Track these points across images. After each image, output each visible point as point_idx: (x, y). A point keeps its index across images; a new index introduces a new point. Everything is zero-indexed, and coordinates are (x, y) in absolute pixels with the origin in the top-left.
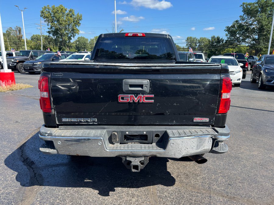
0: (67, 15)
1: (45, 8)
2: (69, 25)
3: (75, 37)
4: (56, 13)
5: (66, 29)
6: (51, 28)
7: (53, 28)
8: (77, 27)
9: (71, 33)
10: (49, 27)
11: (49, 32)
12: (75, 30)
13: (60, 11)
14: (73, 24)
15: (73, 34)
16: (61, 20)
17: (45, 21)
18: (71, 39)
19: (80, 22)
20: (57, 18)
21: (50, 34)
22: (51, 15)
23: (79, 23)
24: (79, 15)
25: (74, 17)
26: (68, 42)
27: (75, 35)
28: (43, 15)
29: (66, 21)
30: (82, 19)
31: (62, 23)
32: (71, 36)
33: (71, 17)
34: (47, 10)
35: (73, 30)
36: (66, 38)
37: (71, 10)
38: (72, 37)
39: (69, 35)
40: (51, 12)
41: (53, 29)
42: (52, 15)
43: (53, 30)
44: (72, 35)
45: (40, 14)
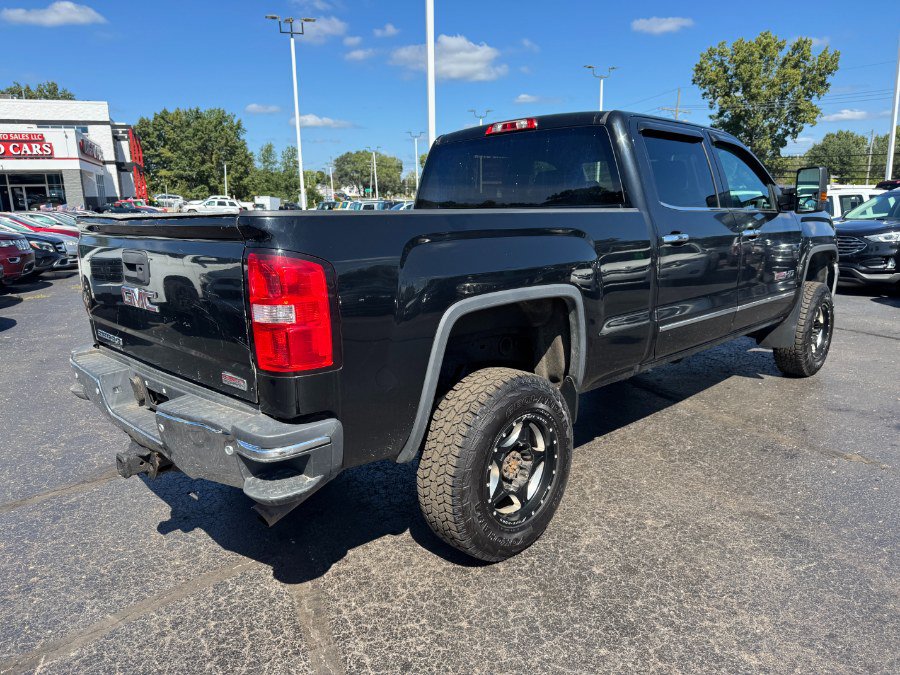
0: (783, 64)
1: (711, 52)
2: (783, 96)
3: (799, 134)
4: (743, 62)
5: (771, 110)
6: (721, 114)
7: (728, 113)
8: (814, 101)
9: (786, 124)
10: (715, 112)
12: (800, 111)
13: (757, 55)
14: (799, 89)
15: (792, 125)
16: (754, 82)
17: (705, 94)
18: (784, 144)
19: (829, 79)
20: (741, 80)
22: (725, 71)
23: (822, 83)
24: (831, 52)
25: (808, 64)
26: (769, 153)
27: (802, 128)
28: (701, 78)
29: (773, 85)
30: (836, 68)
31: (759, 94)
32: (787, 133)
33: (796, 66)
34: (717, 58)
35: (796, 111)
36: (766, 144)
37: (798, 44)
38: (788, 139)
39: (780, 131)
40: (726, 64)
41: (726, 116)
42: (729, 73)
43: (727, 120)
44: (791, 130)
45: (692, 74)
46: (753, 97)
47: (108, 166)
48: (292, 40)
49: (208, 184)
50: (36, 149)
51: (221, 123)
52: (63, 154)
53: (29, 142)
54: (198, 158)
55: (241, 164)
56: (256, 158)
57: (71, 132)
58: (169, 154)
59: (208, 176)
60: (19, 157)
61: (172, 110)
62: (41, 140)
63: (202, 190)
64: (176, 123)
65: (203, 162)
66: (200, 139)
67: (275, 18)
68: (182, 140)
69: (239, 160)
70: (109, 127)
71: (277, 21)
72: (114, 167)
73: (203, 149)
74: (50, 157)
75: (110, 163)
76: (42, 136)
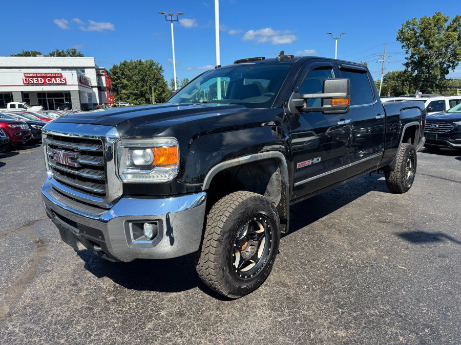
0: (447, 30)
1: (408, 23)
2: (447, 47)
3: (456, 67)
4: (424, 29)
5: (440, 54)
6: (412, 57)
7: (416, 56)
9: (449, 62)
10: (409, 55)
11: (407, 65)
12: (457, 54)
13: (433, 25)
14: (456, 42)
15: (453, 62)
16: (432, 39)
17: (403, 46)
18: (447, 72)
20: (424, 38)
21: (407, 67)
22: (415, 34)
26: (439, 77)
27: (457, 64)
28: (402, 38)
29: (441, 41)
31: (433, 46)
32: (449, 66)
33: (455, 30)
34: (411, 26)
35: (455, 55)
36: (437, 72)
37: (456, 18)
38: (450, 69)
39: (445, 66)
40: (416, 29)
41: (415, 58)
42: (418, 34)
43: (415, 60)
44: (451, 65)
46: (430, 48)
47: (93, 88)
48: (172, 24)
49: (145, 97)
50: (58, 81)
51: (151, 67)
52: (71, 83)
53: (55, 77)
54: (140, 84)
55: (161, 87)
56: (168, 84)
57: (75, 72)
58: (127, 82)
59: (145, 93)
60: (50, 85)
61: (128, 61)
62: (61, 76)
63: (142, 100)
64: (130, 67)
65: (143, 86)
66: (141, 75)
67: (163, 13)
68: (133, 75)
69: (160, 85)
70: (94, 69)
71: (164, 15)
72: (97, 88)
73: (143, 80)
74: (65, 84)
75: (95, 87)
76: (61, 74)
